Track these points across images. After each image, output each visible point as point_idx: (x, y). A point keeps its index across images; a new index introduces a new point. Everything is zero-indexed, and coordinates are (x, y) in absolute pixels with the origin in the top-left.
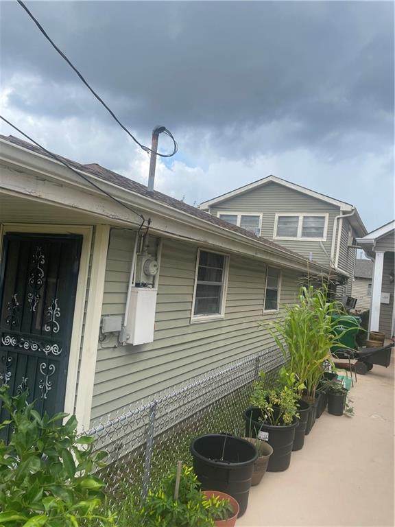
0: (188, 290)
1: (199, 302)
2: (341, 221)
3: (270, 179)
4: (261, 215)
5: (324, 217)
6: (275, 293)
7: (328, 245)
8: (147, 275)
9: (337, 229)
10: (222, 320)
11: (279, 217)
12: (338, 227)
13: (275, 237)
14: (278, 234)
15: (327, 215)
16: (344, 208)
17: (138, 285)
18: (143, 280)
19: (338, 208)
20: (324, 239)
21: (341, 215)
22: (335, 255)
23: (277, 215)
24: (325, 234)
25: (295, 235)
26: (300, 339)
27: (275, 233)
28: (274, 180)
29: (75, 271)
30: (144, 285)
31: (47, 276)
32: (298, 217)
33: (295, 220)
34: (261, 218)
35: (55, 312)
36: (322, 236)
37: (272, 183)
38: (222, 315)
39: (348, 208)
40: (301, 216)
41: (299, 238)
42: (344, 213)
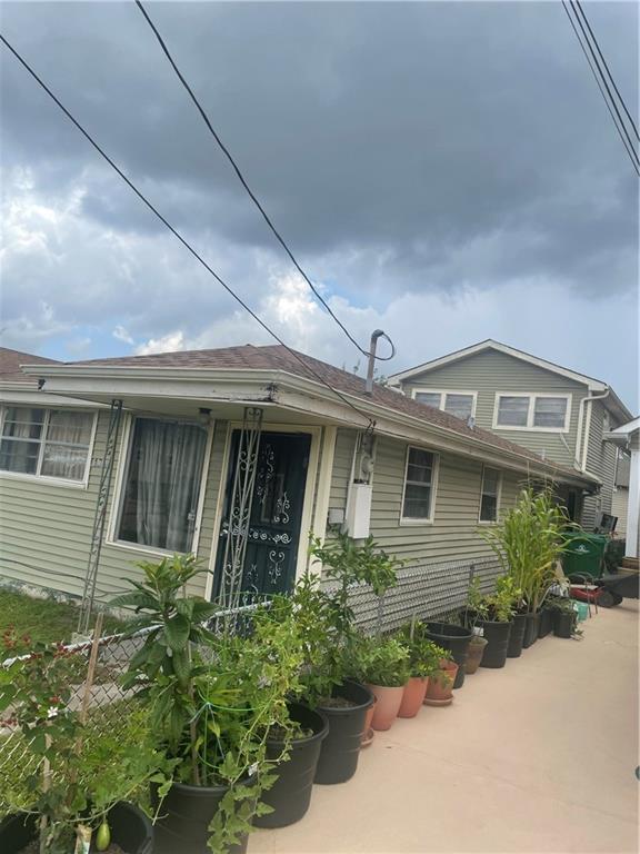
0: (398, 489)
1: (407, 504)
2: (590, 405)
3: (489, 344)
4: (475, 394)
5: (566, 399)
6: (494, 500)
7: (572, 437)
8: (365, 472)
9: (585, 416)
10: (431, 526)
11: (502, 398)
12: (586, 414)
13: (495, 426)
14: (499, 423)
15: (569, 397)
16: (593, 386)
17: (356, 481)
18: (361, 477)
19: (586, 386)
20: (566, 430)
21: (590, 397)
22: (581, 453)
23: (498, 395)
24: (567, 423)
25: (524, 424)
26: (519, 545)
27: (495, 420)
28: (494, 346)
29: (304, 466)
30: (361, 482)
31: (276, 471)
32: (528, 398)
33: (524, 402)
34: (475, 398)
35: (283, 504)
36: (563, 426)
37: (490, 351)
38: (431, 521)
39: (600, 388)
40: (533, 396)
41: (530, 427)
42: (594, 393)
